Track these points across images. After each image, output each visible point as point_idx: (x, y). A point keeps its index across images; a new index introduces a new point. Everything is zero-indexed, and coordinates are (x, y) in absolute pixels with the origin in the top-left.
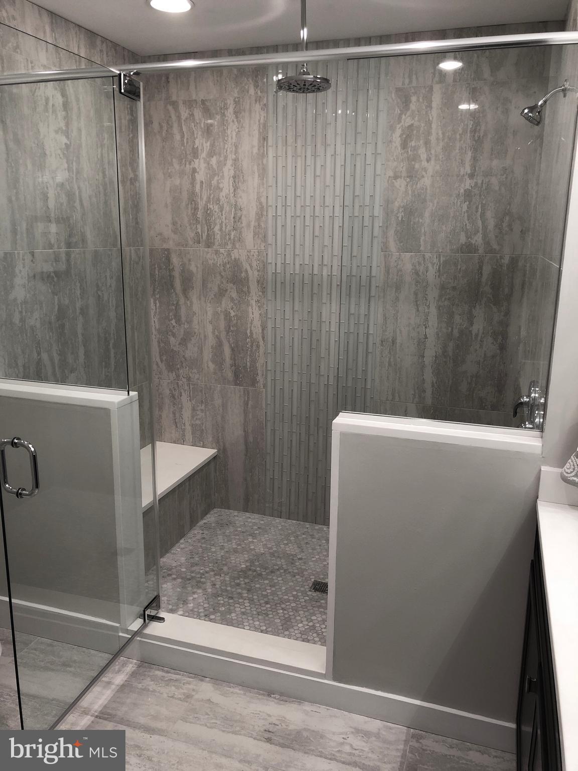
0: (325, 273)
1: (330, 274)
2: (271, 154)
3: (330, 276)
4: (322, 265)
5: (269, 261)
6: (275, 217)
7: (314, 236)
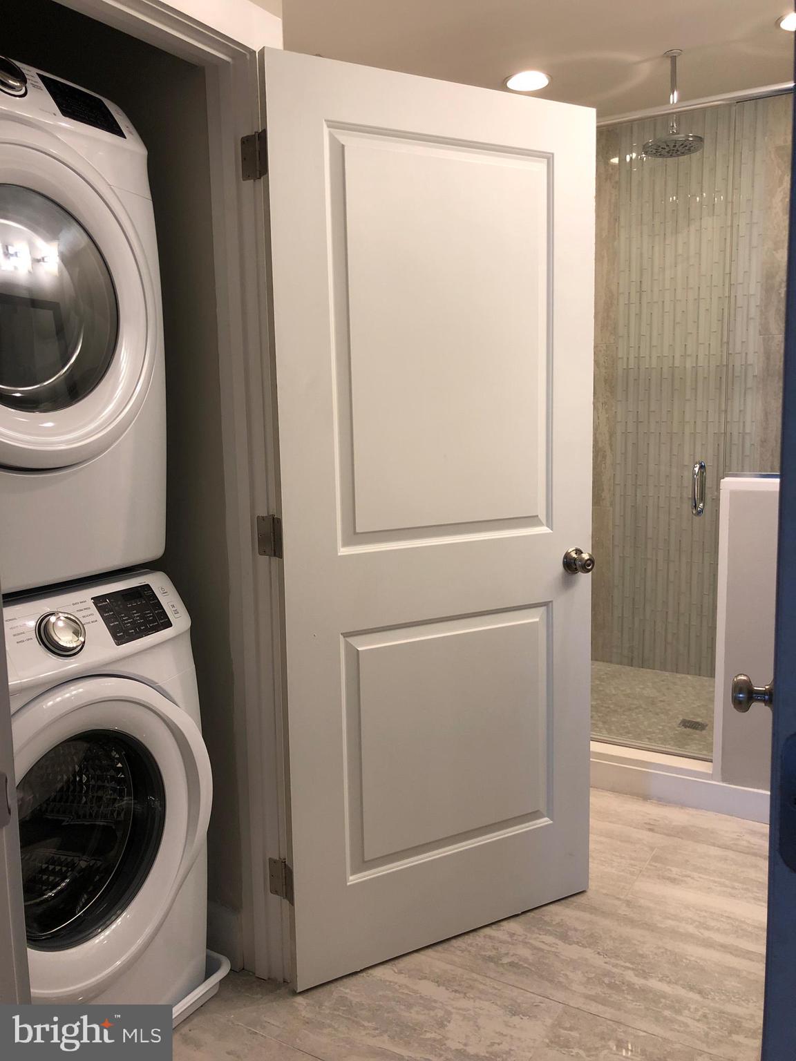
0: (688, 365)
1: (695, 365)
2: (623, 235)
3: (695, 368)
4: (684, 356)
5: (620, 355)
6: (628, 305)
7: (675, 324)
